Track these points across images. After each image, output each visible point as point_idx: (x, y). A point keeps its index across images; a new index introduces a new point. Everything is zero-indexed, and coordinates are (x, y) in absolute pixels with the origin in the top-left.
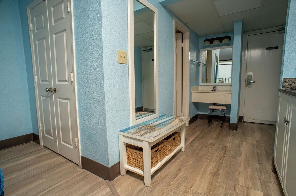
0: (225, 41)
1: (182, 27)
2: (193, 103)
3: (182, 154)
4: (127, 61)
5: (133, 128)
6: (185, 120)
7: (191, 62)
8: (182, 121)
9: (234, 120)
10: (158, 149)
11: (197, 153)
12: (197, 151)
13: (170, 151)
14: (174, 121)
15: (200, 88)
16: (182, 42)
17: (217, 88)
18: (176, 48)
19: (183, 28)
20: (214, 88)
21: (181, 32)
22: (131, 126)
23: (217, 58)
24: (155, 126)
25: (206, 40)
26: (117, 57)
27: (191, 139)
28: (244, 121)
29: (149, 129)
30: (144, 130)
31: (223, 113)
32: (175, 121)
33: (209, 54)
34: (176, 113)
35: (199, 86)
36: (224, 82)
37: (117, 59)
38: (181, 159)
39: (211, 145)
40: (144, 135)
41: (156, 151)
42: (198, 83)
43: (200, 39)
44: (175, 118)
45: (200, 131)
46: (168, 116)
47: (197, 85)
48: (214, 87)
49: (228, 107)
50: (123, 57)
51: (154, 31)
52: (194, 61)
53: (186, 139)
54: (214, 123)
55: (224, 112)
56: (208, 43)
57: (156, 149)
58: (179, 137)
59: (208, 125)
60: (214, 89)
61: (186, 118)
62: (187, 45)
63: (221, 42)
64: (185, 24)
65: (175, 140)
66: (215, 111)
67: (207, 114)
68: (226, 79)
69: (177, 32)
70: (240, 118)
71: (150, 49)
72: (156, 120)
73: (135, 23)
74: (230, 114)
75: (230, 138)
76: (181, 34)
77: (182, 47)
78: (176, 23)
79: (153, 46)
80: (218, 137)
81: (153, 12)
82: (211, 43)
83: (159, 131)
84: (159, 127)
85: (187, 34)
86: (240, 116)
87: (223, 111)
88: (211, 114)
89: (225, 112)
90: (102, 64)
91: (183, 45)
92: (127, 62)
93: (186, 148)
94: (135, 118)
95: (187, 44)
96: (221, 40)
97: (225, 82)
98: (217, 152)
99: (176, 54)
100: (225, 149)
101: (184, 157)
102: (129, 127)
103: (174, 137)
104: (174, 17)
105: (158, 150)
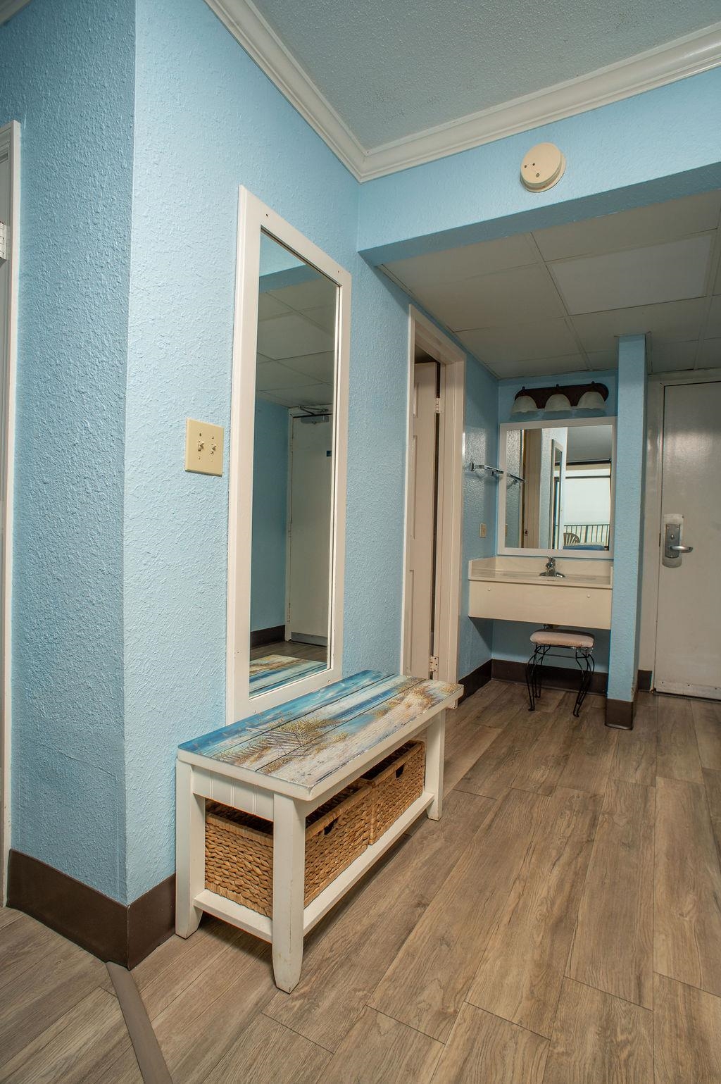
0: (588, 400)
1: (440, 343)
2: (474, 620)
3: (432, 833)
4: (225, 461)
5: (237, 732)
6: (444, 695)
7: (467, 471)
8: (431, 700)
9: (621, 688)
10: (336, 820)
11: (490, 826)
12: (490, 816)
13: (385, 822)
14: (402, 699)
15: (500, 566)
16: (438, 395)
17: (561, 566)
18: (416, 417)
19: (439, 346)
20: (548, 565)
21: (435, 361)
22: (230, 720)
23: (558, 454)
24: (324, 724)
25: (524, 393)
26: (185, 446)
27: (467, 764)
28: (655, 689)
29: (303, 740)
30: (280, 743)
31: (583, 662)
32: (406, 700)
33: (531, 443)
34: (409, 667)
35: (497, 558)
36: (582, 541)
37: (185, 457)
38: (425, 856)
39: (540, 791)
40: (279, 767)
41: (328, 830)
42: (494, 547)
43: (500, 388)
44: (405, 688)
45: (499, 730)
46: (378, 678)
47: (489, 553)
48: (551, 563)
49: (602, 637)
50: (208, 448)
51: (333, 351)
52: (481, 467)
53: (448, 765)
54: (550, 695)
55: (586, 657)
56: (528, 405)
57: (326, 822)
58: (421, 762)
59: (527, 706)
60: (551, 570)
61: (446, 689)
62: (455, 408)
63: (574, 403)
64: (451, 334)
65: (404, 778)
66: (552, 651)
67: (524, 660)
68: (590, 528)
69: (422, 358)
70: (643, 680)
71: (319, 413)
72: (330, 694)
73: (261, 320)
74: (606, 663)
75: (608, 761)
76: (433, 367)
77: (438, 415)
78: (417, 326)
79: (331, 404)
80: (566, 757)
81: (333, 284)
82: (541, 404)
83: (340, 746)
84: (341, 730)
85: (457, 369)
86: (640, 672)
87: (584, 653)
88: (539, 664)
89: (589, 659)
90: (121, 472)
91: (440, 405)
92: (225, 469)
93: (445, 804)
94: (247, 687)
95: (454, 401)
96: (573, 394)
97: (586, 542)
98: (565, 823)
99: (415, 437)
100: (592, 808)
101: (438, 845)
102: (221, 725)
103: (398, 764)
104: (410, 306)
105: (336, 826)
